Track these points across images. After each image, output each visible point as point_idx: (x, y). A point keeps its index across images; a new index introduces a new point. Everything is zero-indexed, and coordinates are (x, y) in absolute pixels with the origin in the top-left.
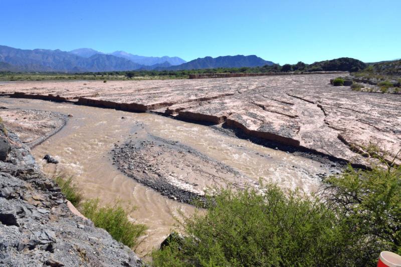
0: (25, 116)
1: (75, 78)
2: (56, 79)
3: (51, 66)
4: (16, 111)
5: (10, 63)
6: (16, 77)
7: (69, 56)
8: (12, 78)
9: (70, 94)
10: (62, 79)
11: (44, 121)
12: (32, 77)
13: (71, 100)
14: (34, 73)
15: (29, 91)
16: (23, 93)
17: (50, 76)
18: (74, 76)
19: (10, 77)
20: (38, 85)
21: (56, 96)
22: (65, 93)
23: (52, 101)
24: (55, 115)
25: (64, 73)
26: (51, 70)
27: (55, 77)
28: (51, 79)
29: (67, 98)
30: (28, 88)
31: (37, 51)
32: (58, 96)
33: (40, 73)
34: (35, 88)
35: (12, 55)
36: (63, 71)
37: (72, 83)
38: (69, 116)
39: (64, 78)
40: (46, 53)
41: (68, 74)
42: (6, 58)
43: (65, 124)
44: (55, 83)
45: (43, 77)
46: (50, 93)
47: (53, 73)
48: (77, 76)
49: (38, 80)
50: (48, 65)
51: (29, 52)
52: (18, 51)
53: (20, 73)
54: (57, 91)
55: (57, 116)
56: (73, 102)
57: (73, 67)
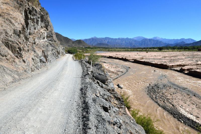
0: (112, 66)
1: (133, 50)
2: (125, 51)
3: (124, 45)
4: (109, 64)
5: (109, 44)
6: (111, 50)
7: (131, 40)
8: (109, 50)
9: (130, 58)
10: (128, 51)
11: (119, 69)
12: (116, 50)
13: (130, 61)
14: (117, 48)
15: (114, 56)
16: (112, 57)
17: (123, 50)
18: (133, 49)
19: (108, 50)
20: (118, 53)
21: (124, 58)
22: (129, 57)
23: (123, 60)
24: (123, 67)
25: (129, 48)
26: (124, 47)
27: (125, 50)
28: (123, 51)
29: (129, 60)
30: (114, 54)
31: (119, 39)
32: (125, 58)
33: (120, 48)
34: (117, 55)
35: (110, 41)
36: (128, 47)
37: (133, 52)
38: (129, 68)
39: (128, 50)
40: (123, 39)
41: (130, 49)
42: (108, 42)
43: (127, 71)
44: (124, 53)
45: (120, 50)
46: (122, 57)
47: (124, 48)
48: (134, 49)
49: (118, 51)
50: (123, 45)
51: (116, 39)
52: (112, 39)
53: (112, 48)
54: (125, 56)
55: (124, 67)
56: (131, 61)
57: (133, 45)
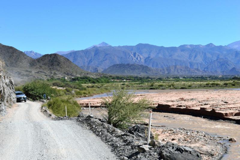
0: (173, 137)
1: (234, 85)
2: (207, 87)
3: (199, 68)
4: (161, 130)
5: (150, 66)
6: (157, 84)
7: (225, 52)
8: (152, 86)
9: (230, 108)
10: (214, 86)
11: (197, 145)
12: (176, 83)
13: (231, 117)
14: (177, 79)
15: (175, 103)
16: (169, 106)
17: (199, 83)
18: (231, 82)
19: (150, 84)
20: (185, 95)
21: (210, 110)
22: (223, 107)
23: (204, 118)
24: (210, 138)
25: (216, 78)
26: (200, 74)
27: (205, 83)
28: (200, 87)
29: (226, 114)
30: (174, 99)
31: (183, 48)
32: (213, 110)
33: (185, 79)
34: (182, 99)
35: (153, 56)
36: (216, 75)
37: (230, 92)
38: (231, 140)
39: (217, 85)
40: (194, 50)
41: (222, 79)
42: (146, 60)
43: (226, 151)
44: (206, 93)
45: (189, 83)
46: (202, 107)
47: (202, 78)
48: (236, 81)
49: (182, 88)
50: (195, 67)
51: (173, 49)
52: (161, 49)
53: (160, 79)
54: (211, 103)
55: (214, 139)
56: (234, 120)
57: (230, 68)
